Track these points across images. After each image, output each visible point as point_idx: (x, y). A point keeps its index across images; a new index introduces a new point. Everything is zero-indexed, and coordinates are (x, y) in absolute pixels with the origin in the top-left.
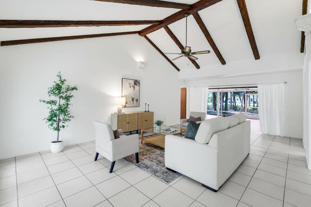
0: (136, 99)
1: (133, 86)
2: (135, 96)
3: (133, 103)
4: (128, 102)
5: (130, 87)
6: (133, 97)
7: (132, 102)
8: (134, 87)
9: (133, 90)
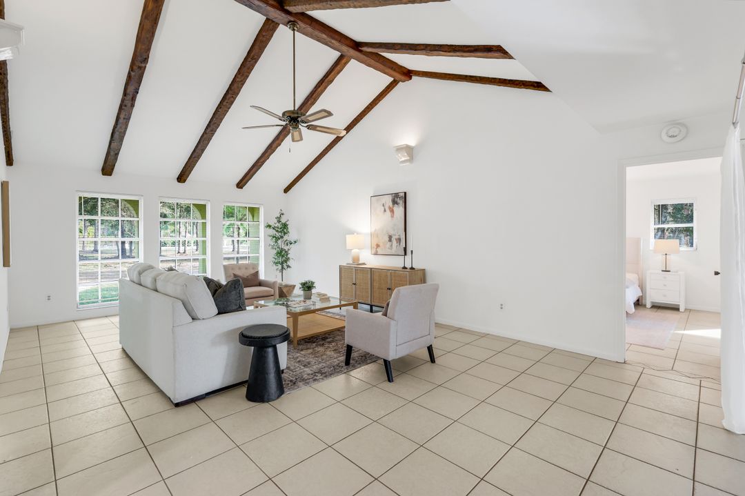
0: (397, 237)
1: (390, 208)
2: (394, 230)
3: (392, 245)
4: (381, 244)
5: (385, 211)
6: (392, 233)
7: (389, 244)
8: (392, 211)
9: (390, 218)
